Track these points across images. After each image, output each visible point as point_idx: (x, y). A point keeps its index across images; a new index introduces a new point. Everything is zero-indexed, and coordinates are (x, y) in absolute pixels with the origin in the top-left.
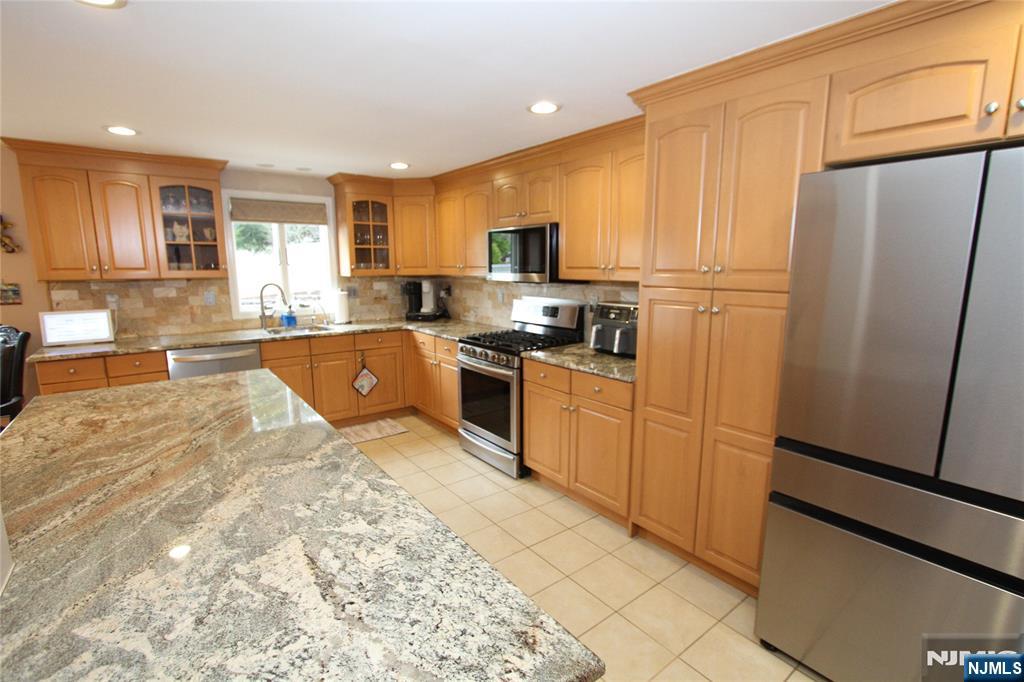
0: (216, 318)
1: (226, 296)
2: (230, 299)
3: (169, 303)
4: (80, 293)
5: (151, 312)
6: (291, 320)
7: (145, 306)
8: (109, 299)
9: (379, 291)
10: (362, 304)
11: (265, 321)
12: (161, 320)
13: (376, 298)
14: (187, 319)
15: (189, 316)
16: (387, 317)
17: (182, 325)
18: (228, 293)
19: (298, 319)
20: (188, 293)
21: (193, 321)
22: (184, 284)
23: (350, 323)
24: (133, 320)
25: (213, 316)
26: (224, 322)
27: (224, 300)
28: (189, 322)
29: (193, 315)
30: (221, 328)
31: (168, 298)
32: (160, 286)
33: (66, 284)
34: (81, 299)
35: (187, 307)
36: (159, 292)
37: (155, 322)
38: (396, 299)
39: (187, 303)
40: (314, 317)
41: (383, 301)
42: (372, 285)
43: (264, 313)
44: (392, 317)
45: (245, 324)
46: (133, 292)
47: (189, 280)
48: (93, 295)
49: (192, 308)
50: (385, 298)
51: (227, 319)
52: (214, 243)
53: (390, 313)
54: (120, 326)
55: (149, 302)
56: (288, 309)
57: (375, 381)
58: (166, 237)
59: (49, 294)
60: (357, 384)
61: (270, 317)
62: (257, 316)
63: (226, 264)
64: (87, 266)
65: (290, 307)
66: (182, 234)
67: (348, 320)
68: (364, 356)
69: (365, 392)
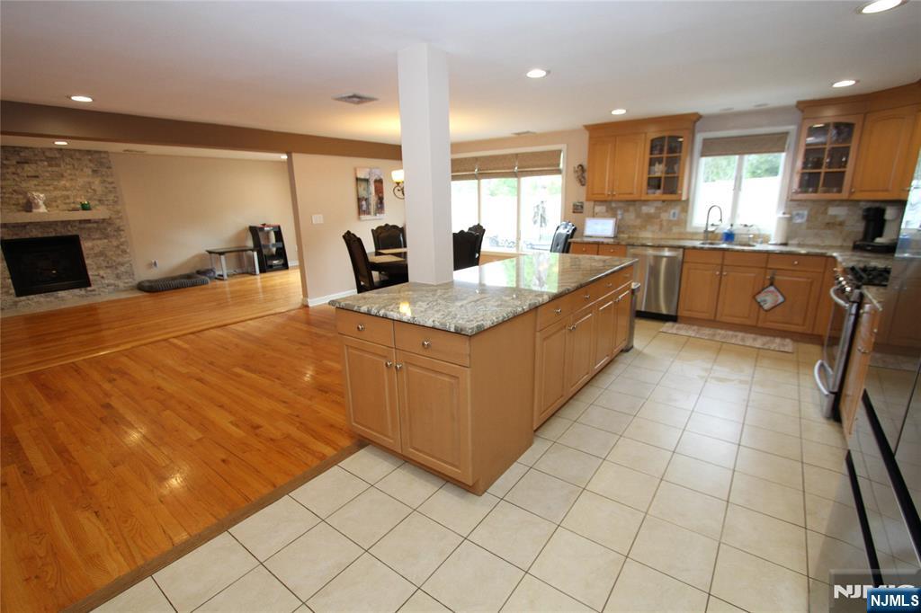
0: (675, 230)
1: (685, 214)
2: (688, 215)
3: (649, 217)
4: (607, 208)
5: (638, 222)
6: (729, 237)
7: (636, 218)
8: (619, 212)
9: (835, 216)
10: (809, 227)
11: (708, 235)
12: (643, 227)
13: (828, 224)
14: (656, 227)
15: (659, 226)
16: (839, 244)
17: (653, 232)
18: (687, 212)
20: (662, 210)
21: (661, 229)
22: (659, 204)
23: (785, 244)
24: (628, 226)
25: (673, 227)
26: (680, 233)
27: (683, 217)
28: (658, 230)
29: (661, 225)
30: (677, 236)
31: (649, 213)
32: (645, 205)
33: (602, 202)
34: (607, 211)
35: (658, 220)
36: (645, 209)
37: (640, 229)
38: (857, 227)
39: (659, 217)
40: (752, 237)
41: (838, 227)
42: (826, 209)
43: (707, 228)
44: (845, 244)
45: (693, 236)
46: (632, 207)
47: (664, 201)
48: (612, 209)
49: (661, 221)
50: (841, 224)
51: (682, 231)
52: (678, 175)
53: (844, 240)
54: (619, 228)
55: (638, 215)
56: (729, 227)
57: (781, 299)
58: (649, 173)
59: (594, 208)
60: (759, 298)
61: (713, 232)
62: (702, 230)
63: (681, 190)
64: (606, 192)
65: (732, 225)
66: (659, 170)
67: (784, 241)
68: (774, 274)
69: (766, 307)
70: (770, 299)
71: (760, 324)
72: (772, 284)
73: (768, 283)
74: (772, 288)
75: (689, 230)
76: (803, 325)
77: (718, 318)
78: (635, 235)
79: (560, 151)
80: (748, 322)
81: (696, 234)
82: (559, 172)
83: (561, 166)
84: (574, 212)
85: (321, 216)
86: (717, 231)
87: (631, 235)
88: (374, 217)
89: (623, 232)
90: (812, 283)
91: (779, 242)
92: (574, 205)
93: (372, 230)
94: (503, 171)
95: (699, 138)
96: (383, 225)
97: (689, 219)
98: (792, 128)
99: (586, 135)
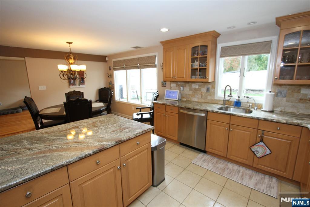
1: (213, 89)
2: (215, 90)
3: (196, 90)
4: (176, 84)
5: (191, 93)
6: (238, 104)
7: (190, 90)
8: (181, 87)
9: (306, 95)
10: (287, 101)
11: (226, 103)
12: (193, 96)
13: (301, 99)
14: (200, 96)
15: (201, 95)
17: (198, 98)
18: (215, 88)
19: (242, 103)
20: (202, 87)
21: (202, 97)
22: (200, 84)
23: (272, 112)
24: (186, 94)
25: (208, 96)
27: (212, 91)
28: (200, 98)
30: (210, 101)
31: (196, 88)
33: (173, 82)
34: (176, 86)
35: (200, 92)
36: (194, 86)
37: (192, 96)
39: (201, 91)
40: (251, 104)
42: (299, 90)
46: (187, 85)
47: (202, 82)
48: (179, 85)
49: (202, 92)
51: (213, 98)
52: (205, 68)
54: (182, 95)
55: (191, 89)
56: (237, 98)
57: (268, 152)
58: (192, 67)
59: (170, 85)
60: (253, 149)
61: (228, 101)
62: (223, 99)
63: (208, 76)
64: (172, 77)
65: (239, 97)
66: (196, 65)
67: (271, 110)
68: (263, 134)
69: (259, 155)
70: (260, 150)
71: (255, 166)
72: (262, 141)
73: (259, 139)
74: (262, 144)
75: (216, 98)
76: (285, 172)
77: (228, 157)
78: (189, 100)
79: (155, 56)
80: (247, 162)
81: (220, 100)
82: (155, 66)
83: (156, 63)
84: (162, 86)
85: (45, 86)
86: (231, 100)
87: (188, 99)
88: (79, 87)
89: (184, 98)
90: (290, 144)
91: (267, 110)
92: (162, 83)
93: (66, 93)
94: (133, 66)
95: (219, 47)
96: (72, 91)
97: (216, 92)
98: (274, 39)
99: (162, 47)
